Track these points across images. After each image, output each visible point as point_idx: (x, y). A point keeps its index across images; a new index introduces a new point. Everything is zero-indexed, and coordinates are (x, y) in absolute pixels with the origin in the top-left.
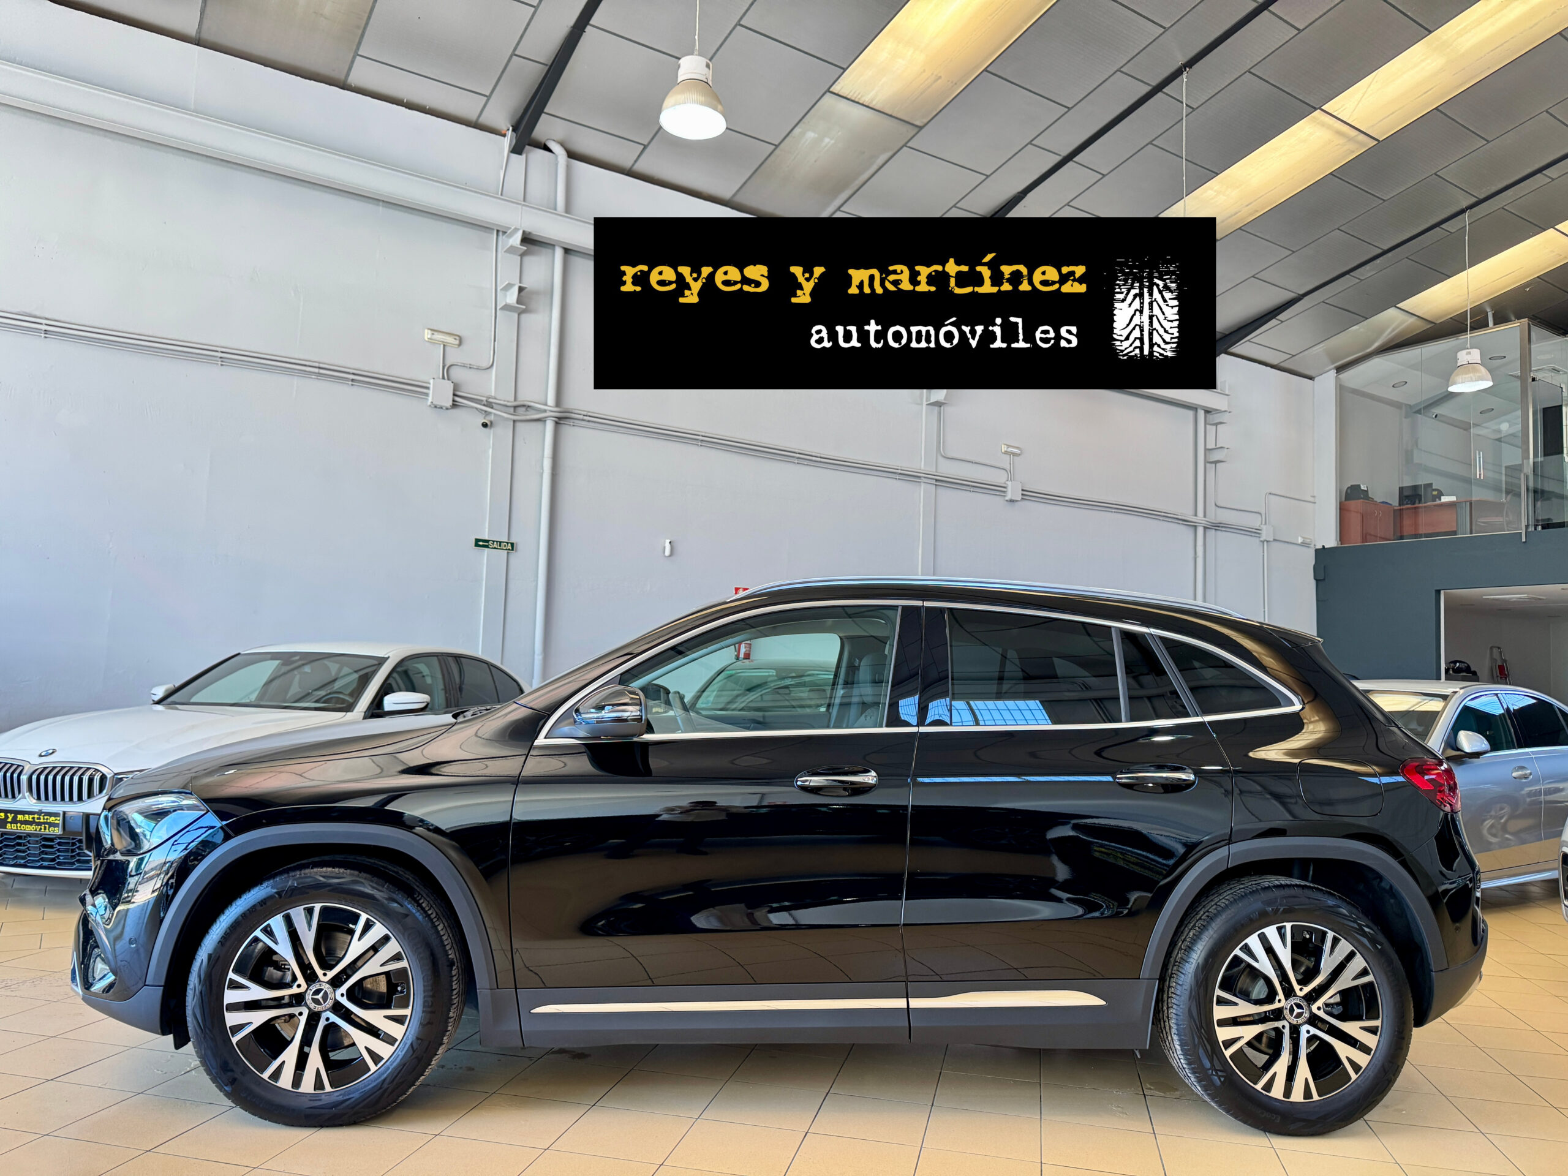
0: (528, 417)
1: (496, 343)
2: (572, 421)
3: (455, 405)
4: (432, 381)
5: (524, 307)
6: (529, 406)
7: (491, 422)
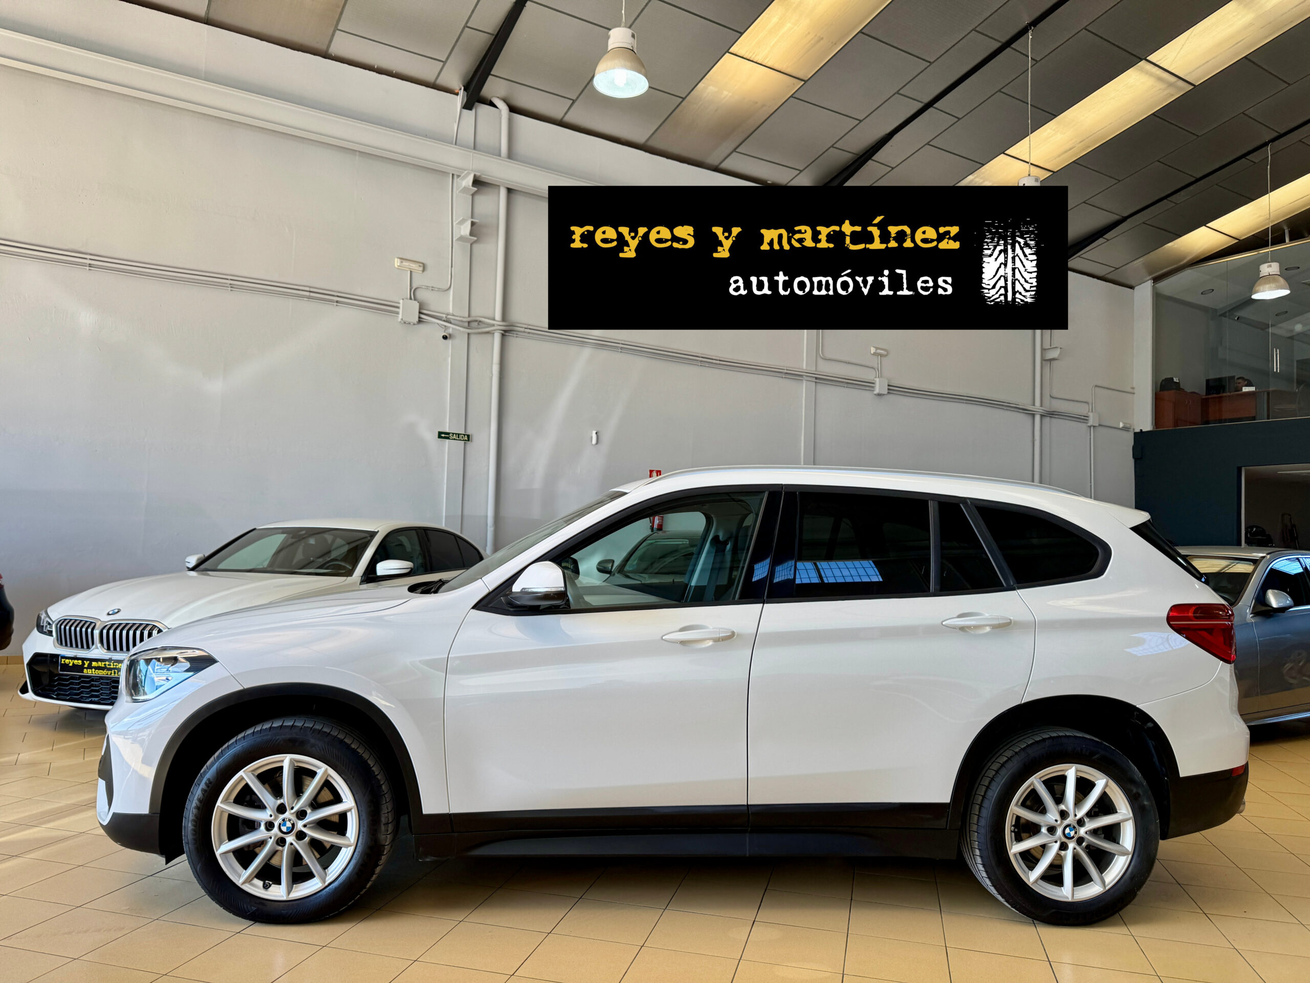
0: (480, 330)
1: (453, 269)
2: (515, 333)
3: (420, 321)
4: (401, 301)
5: (475, 238)
6: (480, 321)
7: (450, 335)
